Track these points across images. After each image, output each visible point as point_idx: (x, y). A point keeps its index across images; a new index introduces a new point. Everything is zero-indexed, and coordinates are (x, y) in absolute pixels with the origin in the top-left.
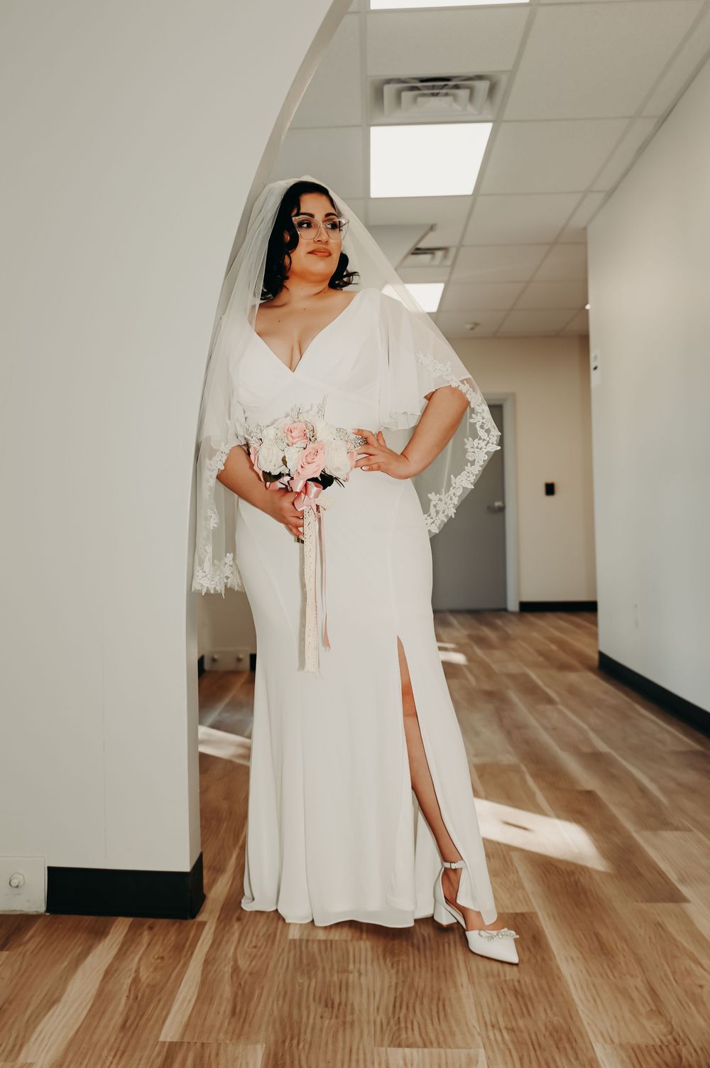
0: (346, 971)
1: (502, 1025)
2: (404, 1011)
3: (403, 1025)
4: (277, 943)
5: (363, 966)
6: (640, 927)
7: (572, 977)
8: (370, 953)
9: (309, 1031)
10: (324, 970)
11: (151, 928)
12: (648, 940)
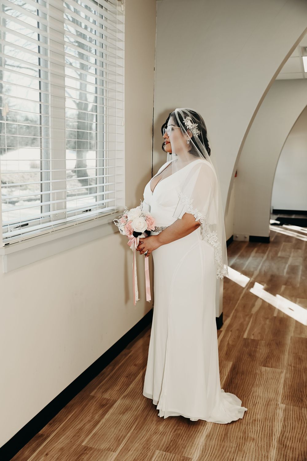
0: (257, 348)
1: (293, 365)
2: (269, 359)
3: (267, 362)
4: (240, 339)
9: (244, 361)
10: (251, 347)
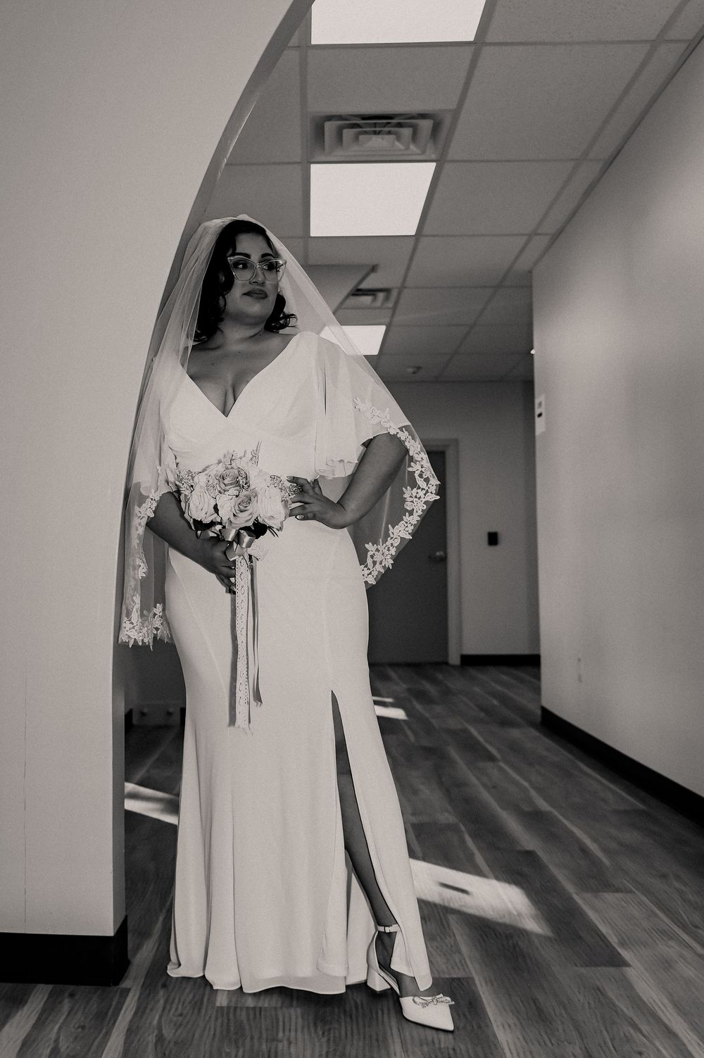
0: (275, 1039)
4: (203, 1011)
5: (293, 1033)
6: (579, 992)
7: (508, 1044)
8: (300, 1020)
10: (252, 1038)
11: (72, 995)
12: (587, 1005)
